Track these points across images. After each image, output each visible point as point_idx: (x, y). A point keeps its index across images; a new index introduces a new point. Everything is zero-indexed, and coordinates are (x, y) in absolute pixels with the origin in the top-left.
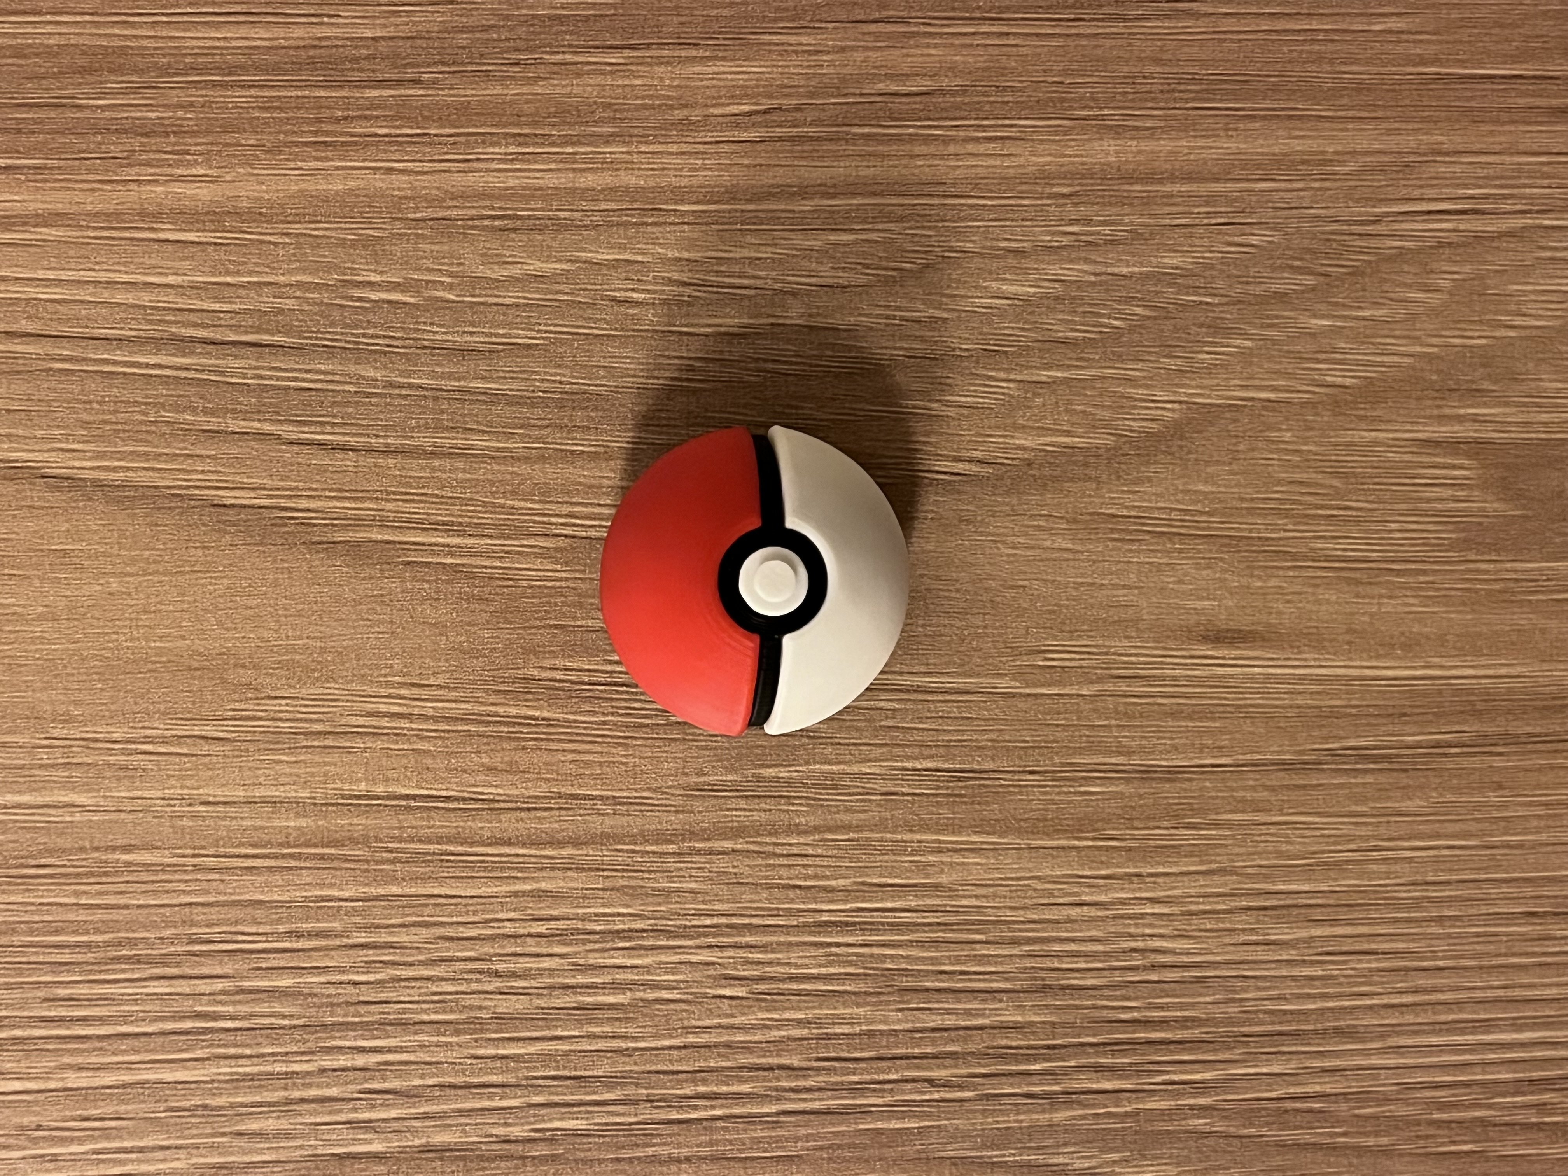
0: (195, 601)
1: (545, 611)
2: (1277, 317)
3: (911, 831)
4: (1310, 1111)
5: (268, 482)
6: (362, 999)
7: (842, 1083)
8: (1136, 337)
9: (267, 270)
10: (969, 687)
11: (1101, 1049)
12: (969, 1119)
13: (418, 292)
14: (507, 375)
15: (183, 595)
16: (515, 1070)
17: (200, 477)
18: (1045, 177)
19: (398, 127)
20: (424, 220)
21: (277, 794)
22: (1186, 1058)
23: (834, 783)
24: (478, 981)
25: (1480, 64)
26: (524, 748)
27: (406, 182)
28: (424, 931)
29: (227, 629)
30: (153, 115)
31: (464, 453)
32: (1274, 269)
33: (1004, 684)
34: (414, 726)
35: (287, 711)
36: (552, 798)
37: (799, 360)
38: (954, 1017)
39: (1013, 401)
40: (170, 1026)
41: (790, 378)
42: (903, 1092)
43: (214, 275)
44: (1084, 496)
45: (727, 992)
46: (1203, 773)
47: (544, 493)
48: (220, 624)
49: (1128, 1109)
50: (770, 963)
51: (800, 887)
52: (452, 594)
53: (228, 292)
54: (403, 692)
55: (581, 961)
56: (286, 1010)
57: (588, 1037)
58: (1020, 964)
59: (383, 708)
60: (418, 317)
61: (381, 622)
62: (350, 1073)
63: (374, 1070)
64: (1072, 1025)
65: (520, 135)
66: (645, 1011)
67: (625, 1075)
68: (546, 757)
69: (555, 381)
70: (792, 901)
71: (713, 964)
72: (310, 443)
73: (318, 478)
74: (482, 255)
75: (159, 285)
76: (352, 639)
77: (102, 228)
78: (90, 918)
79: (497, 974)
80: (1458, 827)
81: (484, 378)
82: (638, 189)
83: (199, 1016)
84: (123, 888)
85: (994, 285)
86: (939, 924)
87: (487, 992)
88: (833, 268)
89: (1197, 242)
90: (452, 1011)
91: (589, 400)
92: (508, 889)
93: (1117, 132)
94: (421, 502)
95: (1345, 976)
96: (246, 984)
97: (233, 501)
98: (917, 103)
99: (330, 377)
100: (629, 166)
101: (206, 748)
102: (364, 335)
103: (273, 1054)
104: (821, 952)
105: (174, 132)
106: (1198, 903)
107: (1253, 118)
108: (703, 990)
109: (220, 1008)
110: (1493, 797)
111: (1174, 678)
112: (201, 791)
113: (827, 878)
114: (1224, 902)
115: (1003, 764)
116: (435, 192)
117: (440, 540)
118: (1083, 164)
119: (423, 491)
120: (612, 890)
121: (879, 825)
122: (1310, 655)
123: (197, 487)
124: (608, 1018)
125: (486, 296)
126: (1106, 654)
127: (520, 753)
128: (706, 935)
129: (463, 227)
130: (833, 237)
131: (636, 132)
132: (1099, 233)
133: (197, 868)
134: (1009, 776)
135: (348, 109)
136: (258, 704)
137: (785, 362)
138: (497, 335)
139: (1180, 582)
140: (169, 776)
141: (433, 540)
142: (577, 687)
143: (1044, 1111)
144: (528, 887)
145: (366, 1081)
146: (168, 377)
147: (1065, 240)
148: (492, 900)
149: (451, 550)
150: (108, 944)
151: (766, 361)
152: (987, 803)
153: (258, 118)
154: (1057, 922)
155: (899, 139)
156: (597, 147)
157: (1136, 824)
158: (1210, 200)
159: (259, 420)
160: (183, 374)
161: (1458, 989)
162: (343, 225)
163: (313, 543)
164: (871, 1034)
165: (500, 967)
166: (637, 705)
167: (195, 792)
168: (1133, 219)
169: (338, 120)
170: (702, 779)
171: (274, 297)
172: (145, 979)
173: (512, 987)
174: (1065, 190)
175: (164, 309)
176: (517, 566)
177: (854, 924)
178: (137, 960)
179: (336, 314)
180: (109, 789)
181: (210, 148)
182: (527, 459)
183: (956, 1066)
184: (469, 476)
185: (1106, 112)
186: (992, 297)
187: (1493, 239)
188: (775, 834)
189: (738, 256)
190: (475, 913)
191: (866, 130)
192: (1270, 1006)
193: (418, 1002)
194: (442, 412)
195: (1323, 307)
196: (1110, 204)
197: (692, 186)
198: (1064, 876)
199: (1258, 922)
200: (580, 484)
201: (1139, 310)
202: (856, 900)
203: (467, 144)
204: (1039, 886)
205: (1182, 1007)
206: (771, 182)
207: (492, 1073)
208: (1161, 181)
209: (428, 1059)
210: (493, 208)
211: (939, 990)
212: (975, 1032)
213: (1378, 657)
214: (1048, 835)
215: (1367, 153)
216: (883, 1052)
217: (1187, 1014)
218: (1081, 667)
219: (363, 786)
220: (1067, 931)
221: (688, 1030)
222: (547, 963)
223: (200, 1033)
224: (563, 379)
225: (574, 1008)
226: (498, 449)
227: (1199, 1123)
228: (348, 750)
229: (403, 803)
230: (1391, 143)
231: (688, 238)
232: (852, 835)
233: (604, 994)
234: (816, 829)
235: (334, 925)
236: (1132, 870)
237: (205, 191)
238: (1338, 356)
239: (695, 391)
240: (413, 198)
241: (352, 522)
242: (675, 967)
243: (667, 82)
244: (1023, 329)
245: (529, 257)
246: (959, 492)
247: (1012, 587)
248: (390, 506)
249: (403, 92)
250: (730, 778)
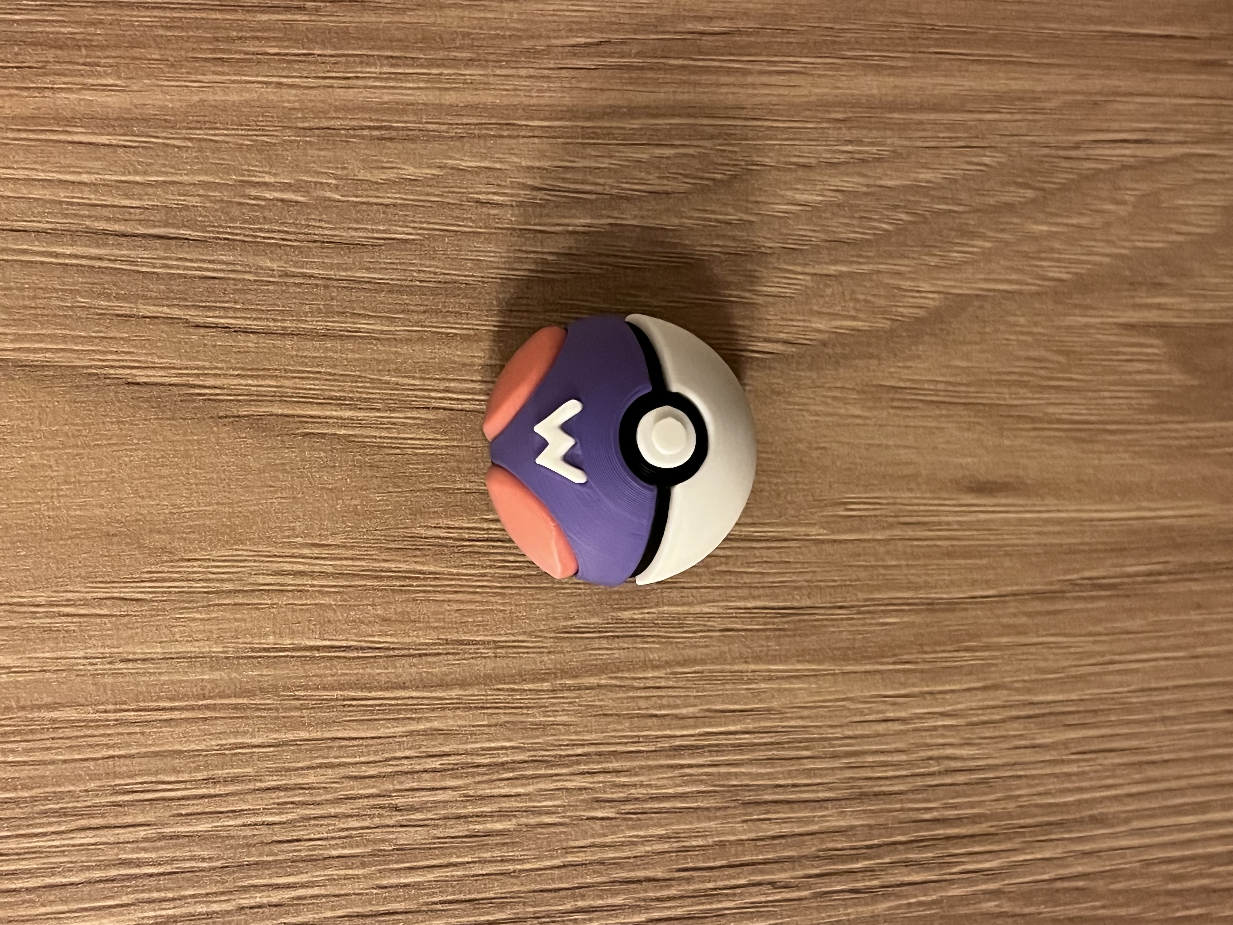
0: (113, 472)
1: (429, 476)
2: (1008, 223)
3: (746, 662)
4: (1077, 889)
5: (177, 362)
6: (276, 838)
7: (699, 890)
8: (902, 238)
9: (173, 171)
10: (787, 536)
11: (909, 846)
12: (806, 915)
13: (308, 192)
14: (389, 266)
15: (101, 467)
16: (416, 897)
17: (114, 357)
18: (824, 105)
19: (287, 47)
20: (311, 129)
21: (192, 649)
22: (977, 849)
23: (679, 622)
24: (380, 816)
25: (1142, 24)
26: (414, 600)
27: (295, 95)
28: (330, 771)
29: (142, 497)
30: (63, 30)
31: (351, 336)
32: (1003, 184)
33: (814, 532)
34: (315, 582)
35: (199, 572)
36: (440, 644)
37: (635, 255)
38: (789, 825)
39: (809, 292)
40: (97, 874)
41: (629, 271)
42: (751, 895)
43: (123, 174)
44: (869, 370)
45: (600, 814)
46: (976, 603)
47: (424, 371)
48: (136, 492)
49: (934, 897)
50: (634, 785)
51: (656, 716)
52: (346, 462)
53: (136, 190)
54: (306, 551)
55: (471, 793)
56: (205, 854)
57: (480, 862)
58: (840, 775)
59: (287, 567)
60: (309, 214)
61: (283, 489)
62: (266, 910)
63: (289, 905)
64: (884, 826)
65: (392, 57)
66: (528, 835)
67: (515, 895)
68: (433, 607)
69: (430, 272)
70: (650, 729)
71: (585, 789)
72: (216, 326)
73: (222, 358)
74: (363, 161)
75: (73, 182)
76: (258, 504)
77: (19, 130)
78: (17, 775)
79: (397, 808)
80: (1171, 641)
81: (368, 269)
82: (494, 106)
83: (124, 863)
84: (48, 744)
85: (789, 193)
86: (772, 744)
87: (388, 826)
88: (659, 178)
89: (945, 162)
90: (357, 846)
91: (460, 288)
92: (404, 729)
93: (877, 69)
94: (316, 379)
95: (1095, 772)
96: (167, 830)
97: (145, 380)
98: (720, 41)
99: (231, 267)
100: (487, 86)
101: (125, 609)
102: (261, 230)
103: (193, 896)
104: (677, 772)
105: (86, 46)
106: (978, 715)
107: (979, 62)
108: (578, 813)
109: (143, 855)
110: (1195, 616)
111: (948, 524)
112: (121, 650)
113: (677, 706)
114: (998, 714)
115: (816, 601)
116: (320, 105)
117: (334, 413)
118: (852, 95)
119: (317, 369)
120: (495, 725)
121: (720, 659)
122: (1051, 501)
123: (112, 367)
124: (497, 844)
125: (368, 196)
126: (894, 504)
127: (411, 605)
128: (578, 763)
129: (346, 136)
130: (658, 151)
131: (491, 57)
132: (867, 152)
133: (120, 723)
134: (822, 611)
135: (242, 31)
136: (172, 567)
137: (624, 257)
138: (378, 231)
139: (948, 442)
140: (90, 637)
141: (328, 413)
142: (458, 543)
143: (867, 904)
144: (421, 727)
145: (281, 916)
146: (84, 266)
147: (843, 158)
148: (391, 740)
149: (344, 423)
150: (34, 799)
151: (607, 256)
152: (807, 635)
153: (162, 36)
154: (868, 736)
155: (706, 70)
156: (460, 69)
157: (926, 649)
158: (952, 126)
159: (168, 306)
160: (97, 264)
161: (1179, 778)
162: (240, 132)
163: (220, 417)
164: (722, 844)
165: (400, 801)
166: (511, 558)
167: (116, 650)
168: (894, 141)
169: (233, 40)
170: (569, 623)
171: (180, 195)
172: (71, 831)
173: (410, 820)
174: (840, 116)
175: (79, 204)
176: (402, 435)
177: (703, 747)
178: (63, 813)
179: (235, 211)
180: (35, 650)
181: (118, 60)
182: (408, 341)
183: (793, 869)
184: (357, 356)
185: (868, 53)
186: (788, 204)
187: (1161, 163)
188: (634, 670)
189: (580, 165)
190: (376, 753)
191: (680, 62)
192: (1039, 800)
193: (326, 839)
194: (332, 299)
195: (1041, 216)
196: (876, 129)
197: (540, 105)
198: (872, 697)
199: (1025, 728)
200: (455, 362)
201: (903, 216)
202: (704, 725)
203: (347, 64)
204: (852, 706)
205: (972, 805)
206: (605, 103)
207: (396, 901)
208: (913, 111)
209: (337, 892)
210: (371, 120)
211: (776, 802)
212: (807, 838)
213: (1102, 501)
214: (857, 661)
215: (1065, 93)
216: (734, 860)
217: (976, 811)
218: (875, 516)
219: (271, 639)
220: (877, 744)
221: (567, 850)
222: (441, 796)
223: (123, 880)
224: (438, 270)
225: (466, 836)
226: (382, 332)
227: (990, 905)
228: (256, 607)
229: (308, 654)
230: (1081, 85)
231: (539, 150)
232: (697, 668)
233: (492, 821)
234: (668, 664)
235: (249, 770)
236: (926, 689)
237: (115, 99)
238: (1056, 255)
239: (549, 281)
240: (300, 110)
241: (255, 398)
242: (552, 794)
243: (515, 16)
244: (814, 231)
245: (404, 163)
246: (770, 368)
247: (817, 449)
248: (287, 383)
249: (290, 17)
250: (593, 621)
